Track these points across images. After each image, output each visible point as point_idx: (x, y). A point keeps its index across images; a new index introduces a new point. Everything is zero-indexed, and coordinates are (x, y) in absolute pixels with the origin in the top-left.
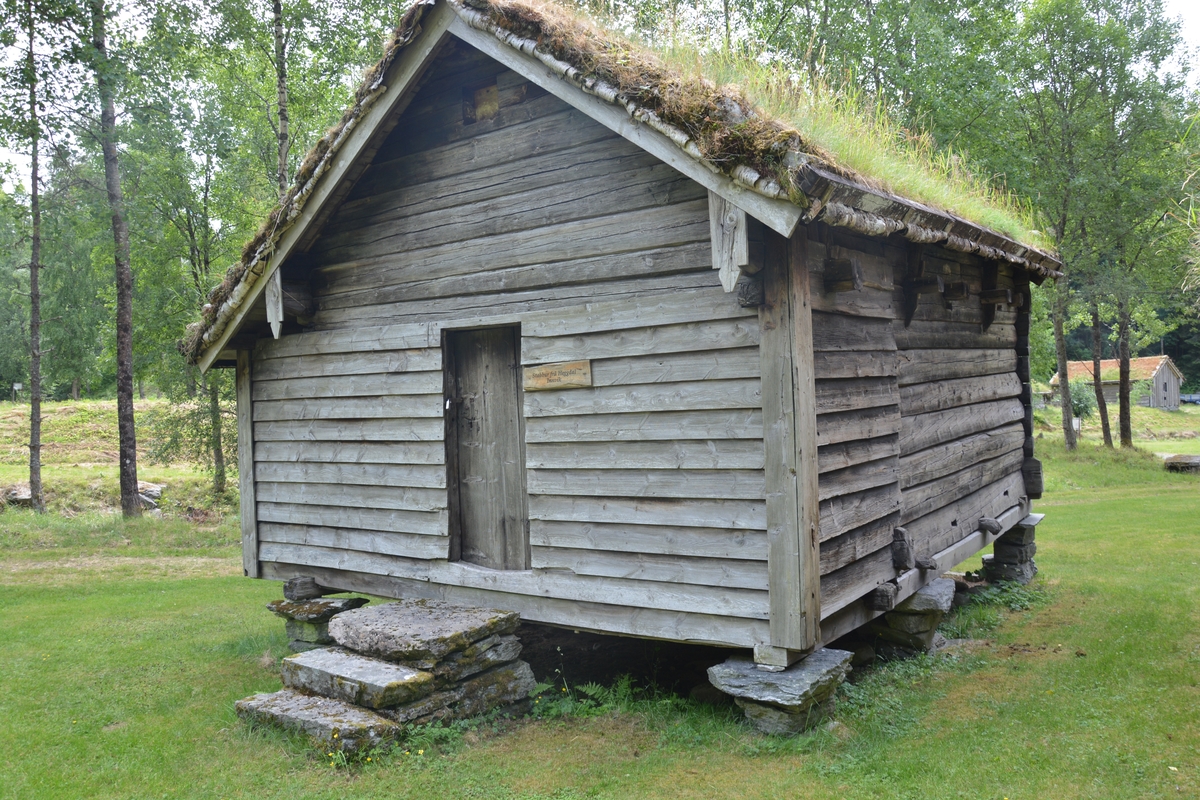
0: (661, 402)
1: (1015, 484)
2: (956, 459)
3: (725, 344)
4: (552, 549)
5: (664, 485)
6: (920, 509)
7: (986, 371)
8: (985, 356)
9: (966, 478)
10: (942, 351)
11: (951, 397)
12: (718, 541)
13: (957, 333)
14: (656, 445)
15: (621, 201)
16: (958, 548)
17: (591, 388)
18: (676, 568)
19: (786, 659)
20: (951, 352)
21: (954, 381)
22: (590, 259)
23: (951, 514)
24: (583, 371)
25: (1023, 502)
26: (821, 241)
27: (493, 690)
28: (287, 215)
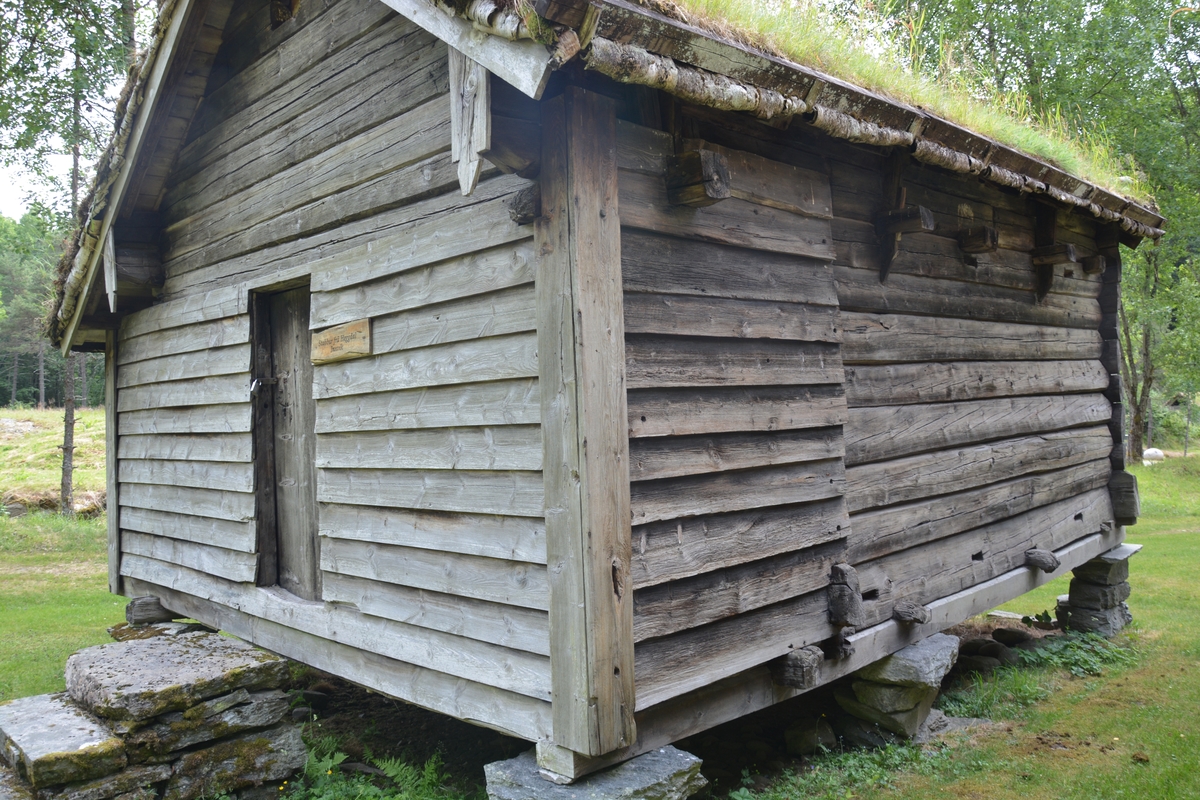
0: (437, 374)
1: (1095, 505)
2: (980, 469)
3: (503, 283)
4: (340, 577)
5: (441, 493)
6: (907, 538)
7: (1045, 354)
8: (1042, 335)
9: (1001, 495)
10: (957, 322)
11: (975, 384)
12: (498, 578)
13: (988, 299)
14: (432, 435)
15: (404, 96)
16: (981, 591)
17: (371, 357)
18: (456, 613)
19: (572, 766)
20: (977, 324)
21: (981, 364)
22: (375, 181)
23: (974, 544)
24: (362, 334)
25: (1107, 529)
26: (665, 129)
27: (230, 767)
28: (109, 163)
